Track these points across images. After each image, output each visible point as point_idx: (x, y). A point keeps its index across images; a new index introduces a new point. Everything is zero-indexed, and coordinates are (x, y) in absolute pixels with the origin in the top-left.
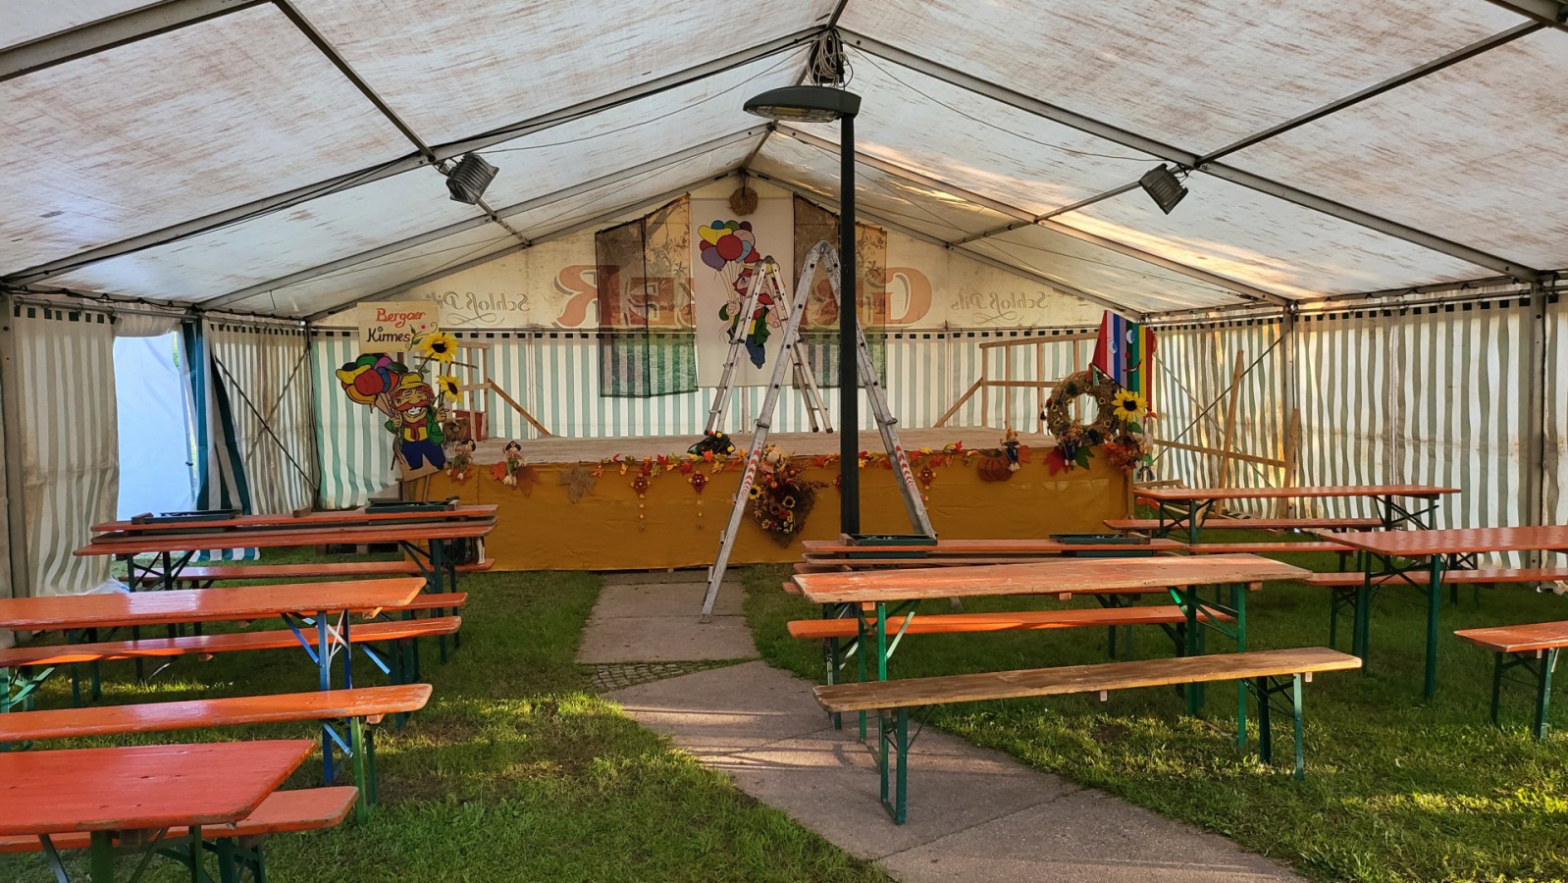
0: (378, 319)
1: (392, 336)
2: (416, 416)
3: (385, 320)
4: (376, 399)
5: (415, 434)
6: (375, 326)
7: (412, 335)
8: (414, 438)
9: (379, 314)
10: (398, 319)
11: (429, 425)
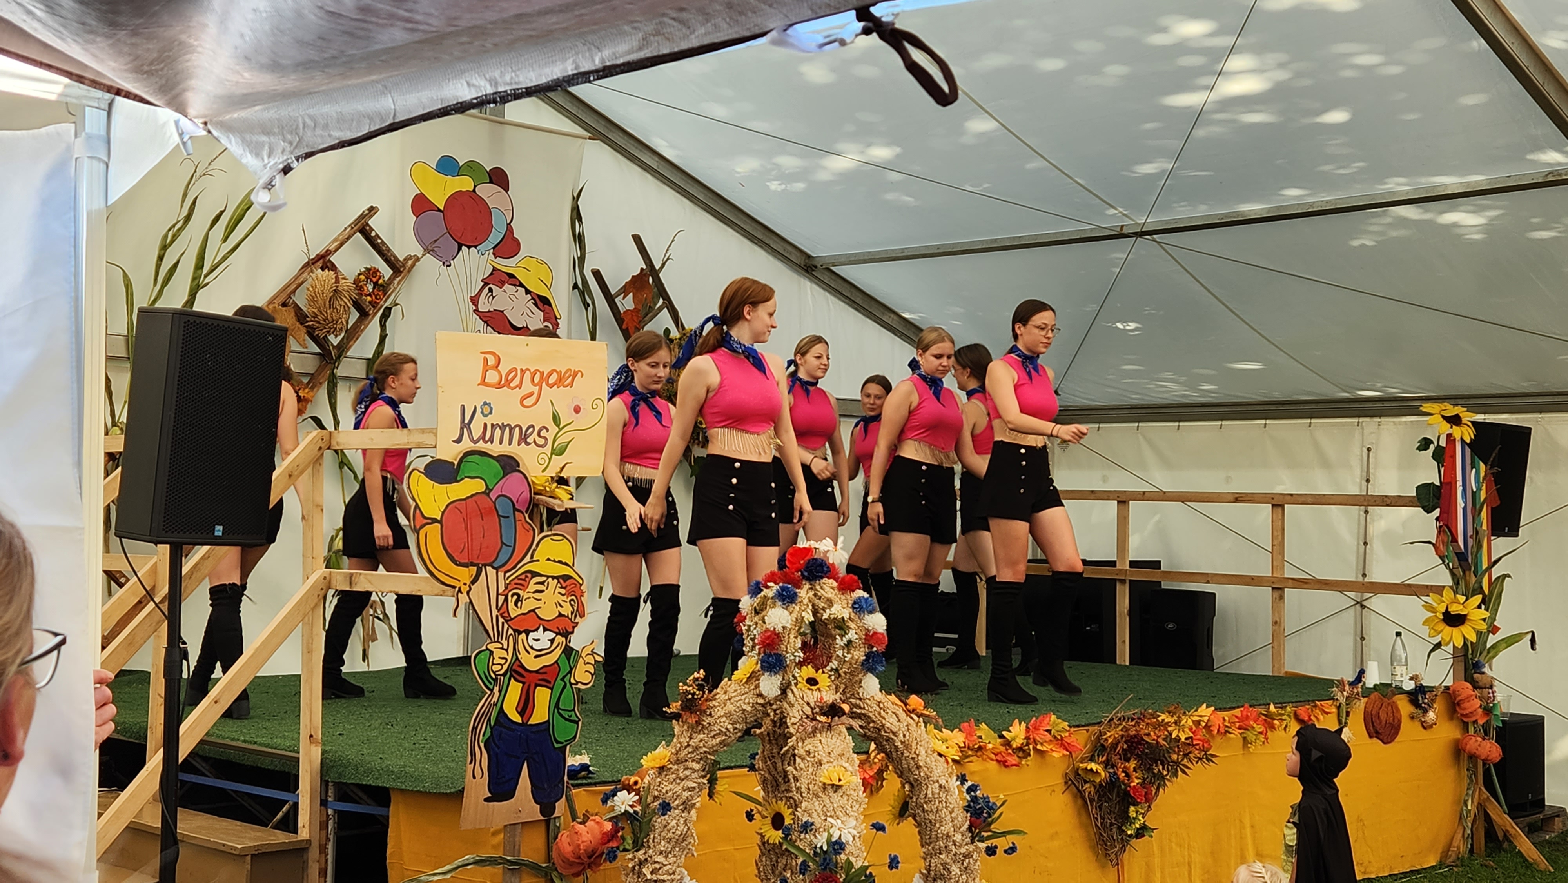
0: (483, 383)
1: (512, 430)
2: (540, 654)
4: (475, 580)
5: (526, 705)
6: (474, 398)
8: (522, 713)
9: (486, 368)
11: (559, 684)
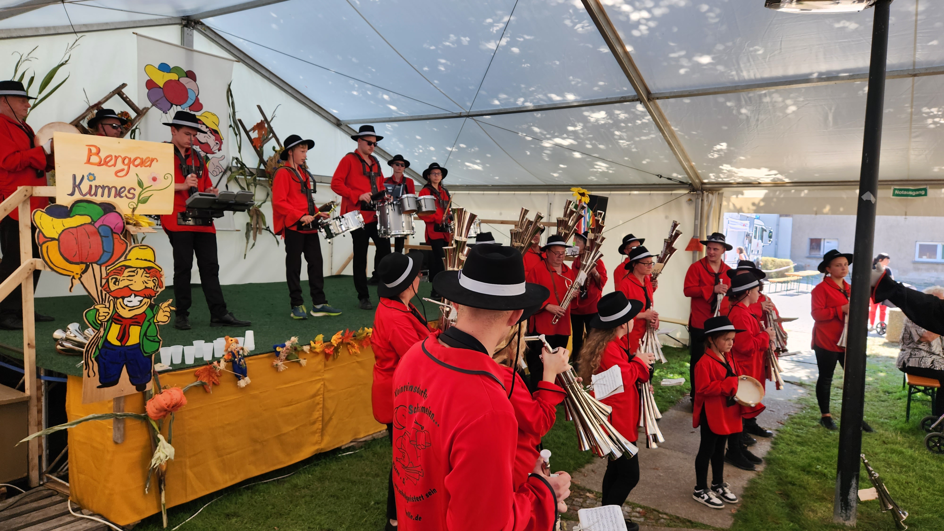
0: (89, 162)
1: (110, 189)
2: (132, 309)
3: (99, 164)
4: (85, 271)
5: (123, 336)
6: (82, 171)
7: (139, 190)
8: (120, 341)
9: (90, 154)
10: (120, 165)
11: (146, 324)
